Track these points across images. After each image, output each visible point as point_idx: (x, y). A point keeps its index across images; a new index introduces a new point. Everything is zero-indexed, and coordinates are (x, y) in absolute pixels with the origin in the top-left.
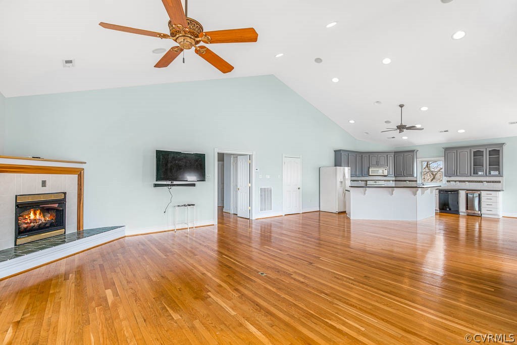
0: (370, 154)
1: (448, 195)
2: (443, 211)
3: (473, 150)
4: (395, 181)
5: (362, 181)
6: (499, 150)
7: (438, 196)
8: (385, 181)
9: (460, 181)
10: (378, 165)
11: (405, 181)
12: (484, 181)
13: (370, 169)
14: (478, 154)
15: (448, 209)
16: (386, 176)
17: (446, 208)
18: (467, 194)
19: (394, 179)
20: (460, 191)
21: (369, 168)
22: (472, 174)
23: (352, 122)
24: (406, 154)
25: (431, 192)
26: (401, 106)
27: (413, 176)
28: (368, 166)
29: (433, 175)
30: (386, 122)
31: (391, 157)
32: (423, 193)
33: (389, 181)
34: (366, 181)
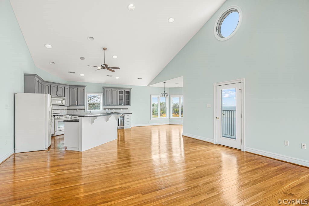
0: (51, 84)
3: (119, 90)
4: (67, 109)
6: (129, 92)
12: (121, 109)
22: (119, 105)
23: (49, 46)
26: (105, 49)
30: (81, 58)
31: (67, 89)
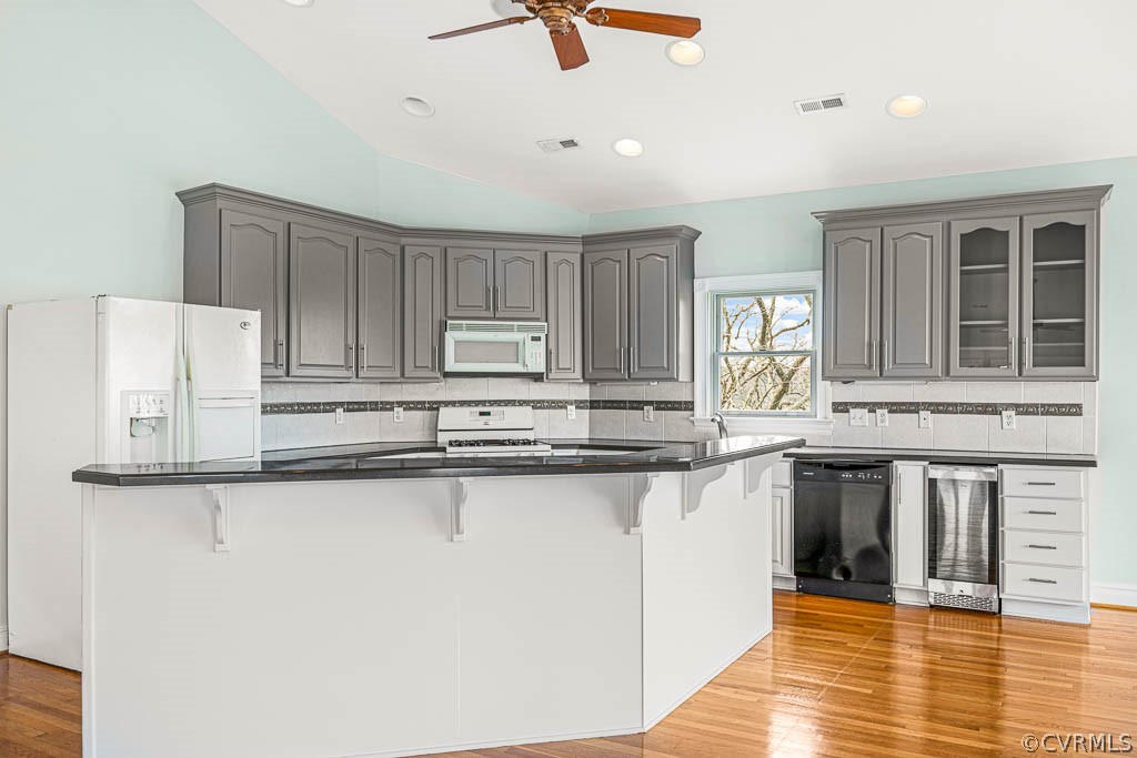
0: (448, 241)
1: (839, 491)
2: (813, 583)
3: (959, 229)
4: (594, 405)
5: (409, 406)
6: (1082, 228)
7: (787, 495)
8: (537, 405)
9: (896, 408)
10: (493, 308)
11: (637, 405)
12: (1008, 406)
13: (451, 338)
14: (982, 247)
15: (836, 576)
16: (537, 377)
17: (830, 566)
18: (933, 483)
19: (584, 393)
20: (901, 467)
21: (443, 327)
22: (956, 368)
24: (639, 250)
25: (751, 485)
27: (672, 379)
28: (438, 315)
29: (780, 374)
31: (564, 268)
32: (690, 503)
33: (560, 405)
34: (434, 407)
